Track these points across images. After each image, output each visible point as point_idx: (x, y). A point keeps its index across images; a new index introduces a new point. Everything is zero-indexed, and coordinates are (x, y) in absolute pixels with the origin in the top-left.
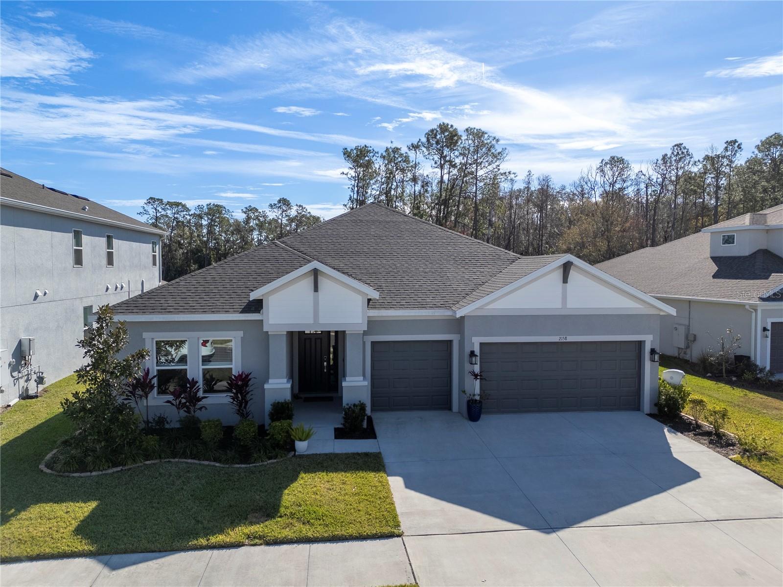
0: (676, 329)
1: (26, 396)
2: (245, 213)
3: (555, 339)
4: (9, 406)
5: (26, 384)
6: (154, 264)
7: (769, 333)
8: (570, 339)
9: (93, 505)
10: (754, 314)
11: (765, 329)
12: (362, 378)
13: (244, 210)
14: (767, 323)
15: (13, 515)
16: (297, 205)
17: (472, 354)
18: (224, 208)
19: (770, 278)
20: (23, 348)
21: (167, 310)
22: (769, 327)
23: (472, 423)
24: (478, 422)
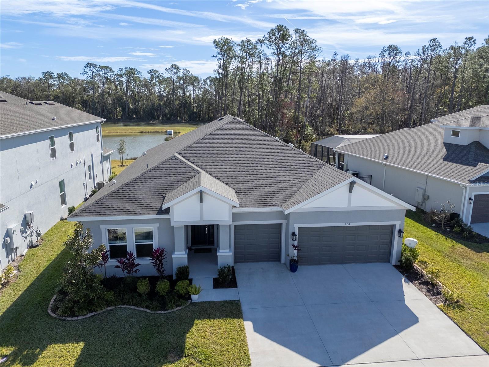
0: (418, 191)
1: (31, 246)
2: (150, 73)
3: (343, 224)
4: (23, 255)
5: (31, 238)
6: (98, 140)
7: (472, 202)
8: (352, 224)
9: (82, 344)
10: (464, 190)
11: (470, 199)
12: (228, 250)
13: (149, 72)
14: (472, 195)
15: (39, 354)
16: (183, 69)
17: (294, 234)
18: (136, 70)
19: (477, 166)
20: (27, 219)
21: (113, 213)
22: (473, 198)
23: (292, 273)
24: (296, 273)
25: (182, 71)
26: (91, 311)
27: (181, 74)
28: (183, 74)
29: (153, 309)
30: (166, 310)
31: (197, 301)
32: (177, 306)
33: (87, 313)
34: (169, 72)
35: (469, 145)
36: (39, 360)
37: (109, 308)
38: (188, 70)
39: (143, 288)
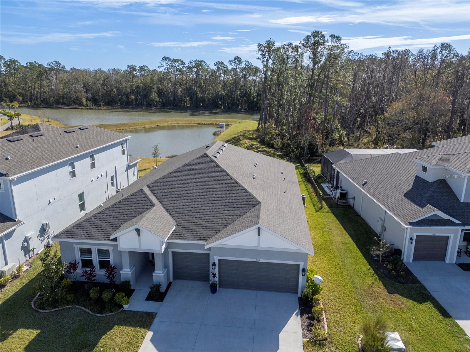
1: (48, 246)
3: (254, 260)
4: (38, 254)
5: (48, 240)
6: (124, 153)
7: (414, 242)
8: (261, 261)
10: (406, 230)
11: (411, 239)
13: (216, 63)
14: (413, 236)
16: (245, 61)
17: (214, 264)
18: (205, 62)
20: (44, 227)
21: (82, 237)
23: (211, 294)
24: (215, 294)
25: (244, 63)
26: (55, 307)
27: (243, 65)
28: (245, 66)
29: (93, 312)
30: (102, 314)
31: (127, 310)
32: (111, 312)
33: (53, 308)
34: (232, 64)
35: (433, 182)
36: (9, 338)
37: (68, 307)
38: (250, 62)
39: (93, 294)
